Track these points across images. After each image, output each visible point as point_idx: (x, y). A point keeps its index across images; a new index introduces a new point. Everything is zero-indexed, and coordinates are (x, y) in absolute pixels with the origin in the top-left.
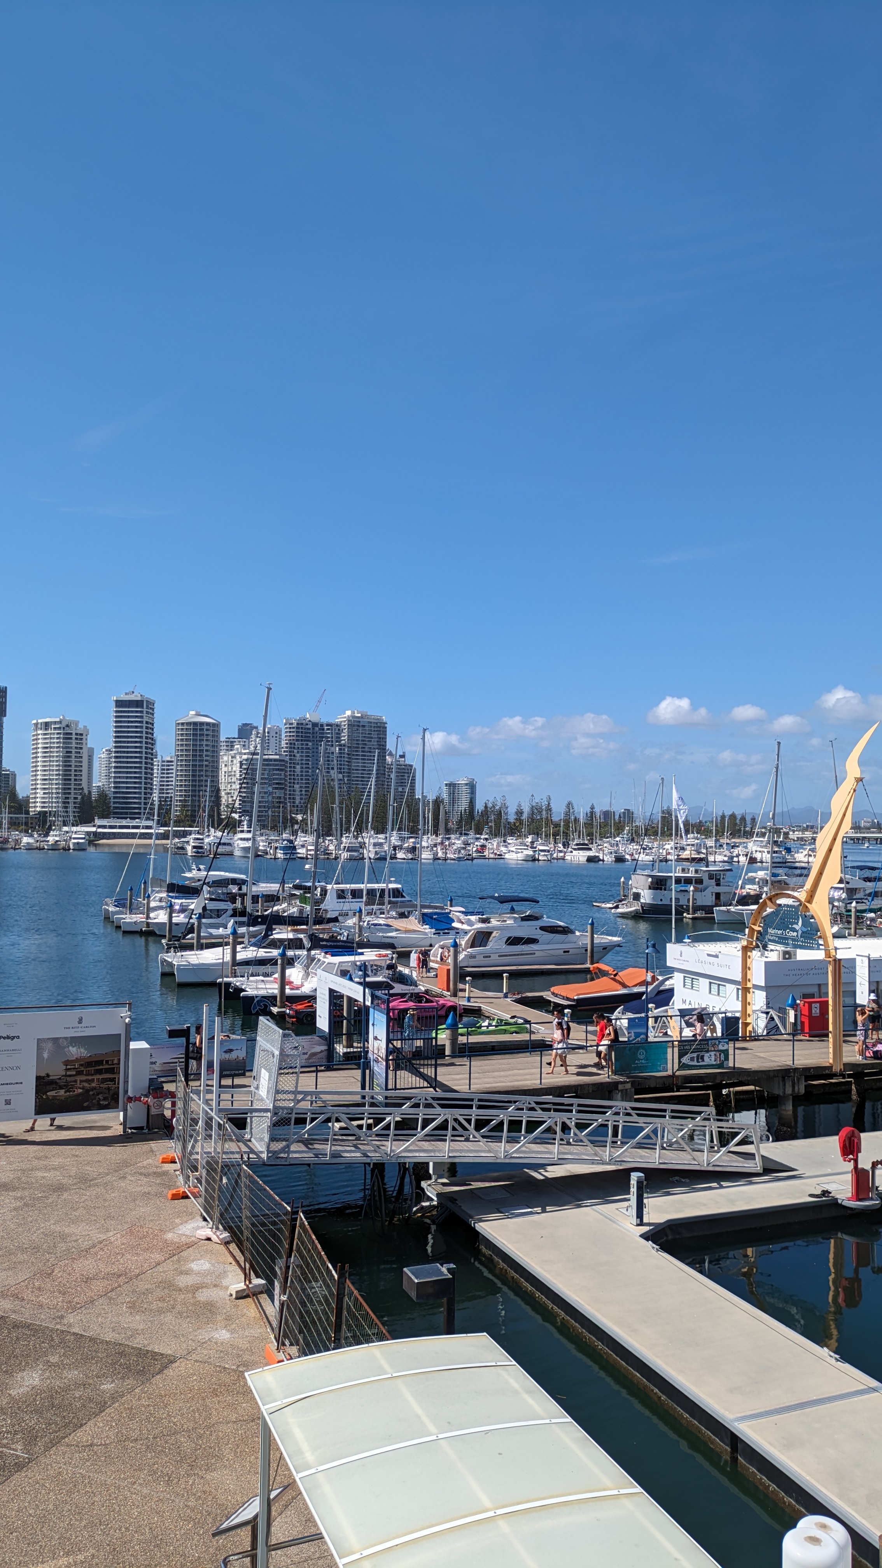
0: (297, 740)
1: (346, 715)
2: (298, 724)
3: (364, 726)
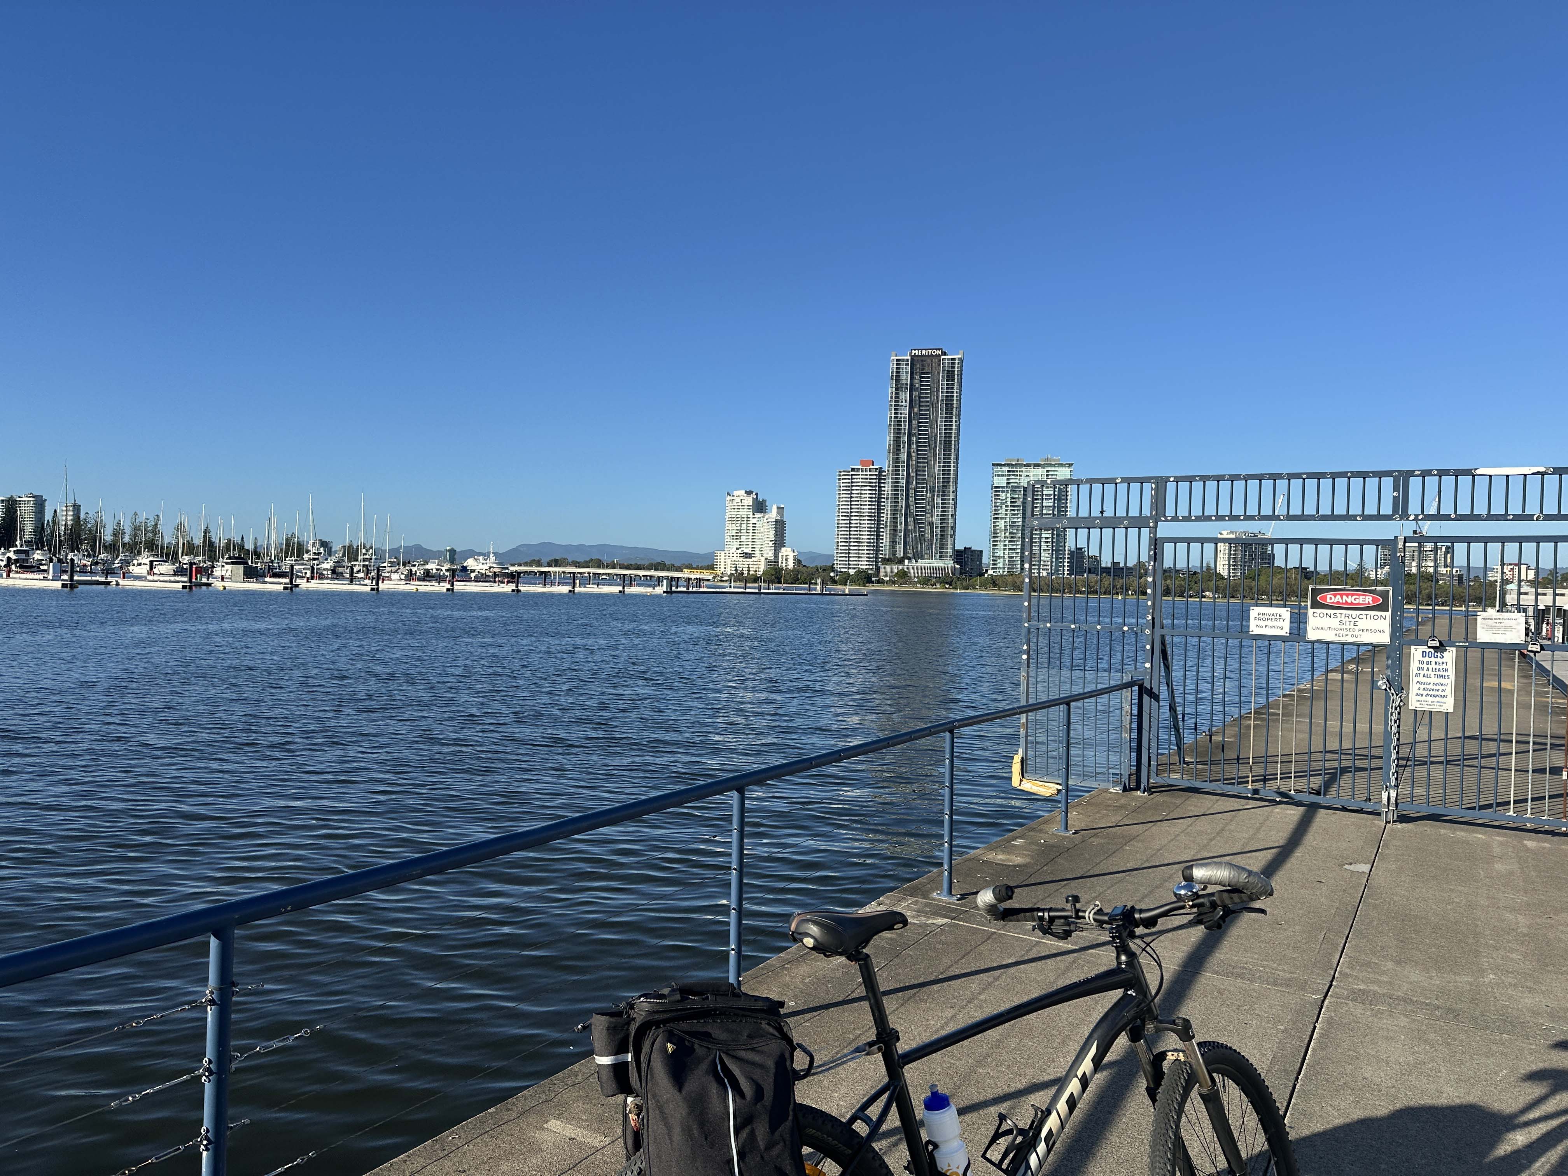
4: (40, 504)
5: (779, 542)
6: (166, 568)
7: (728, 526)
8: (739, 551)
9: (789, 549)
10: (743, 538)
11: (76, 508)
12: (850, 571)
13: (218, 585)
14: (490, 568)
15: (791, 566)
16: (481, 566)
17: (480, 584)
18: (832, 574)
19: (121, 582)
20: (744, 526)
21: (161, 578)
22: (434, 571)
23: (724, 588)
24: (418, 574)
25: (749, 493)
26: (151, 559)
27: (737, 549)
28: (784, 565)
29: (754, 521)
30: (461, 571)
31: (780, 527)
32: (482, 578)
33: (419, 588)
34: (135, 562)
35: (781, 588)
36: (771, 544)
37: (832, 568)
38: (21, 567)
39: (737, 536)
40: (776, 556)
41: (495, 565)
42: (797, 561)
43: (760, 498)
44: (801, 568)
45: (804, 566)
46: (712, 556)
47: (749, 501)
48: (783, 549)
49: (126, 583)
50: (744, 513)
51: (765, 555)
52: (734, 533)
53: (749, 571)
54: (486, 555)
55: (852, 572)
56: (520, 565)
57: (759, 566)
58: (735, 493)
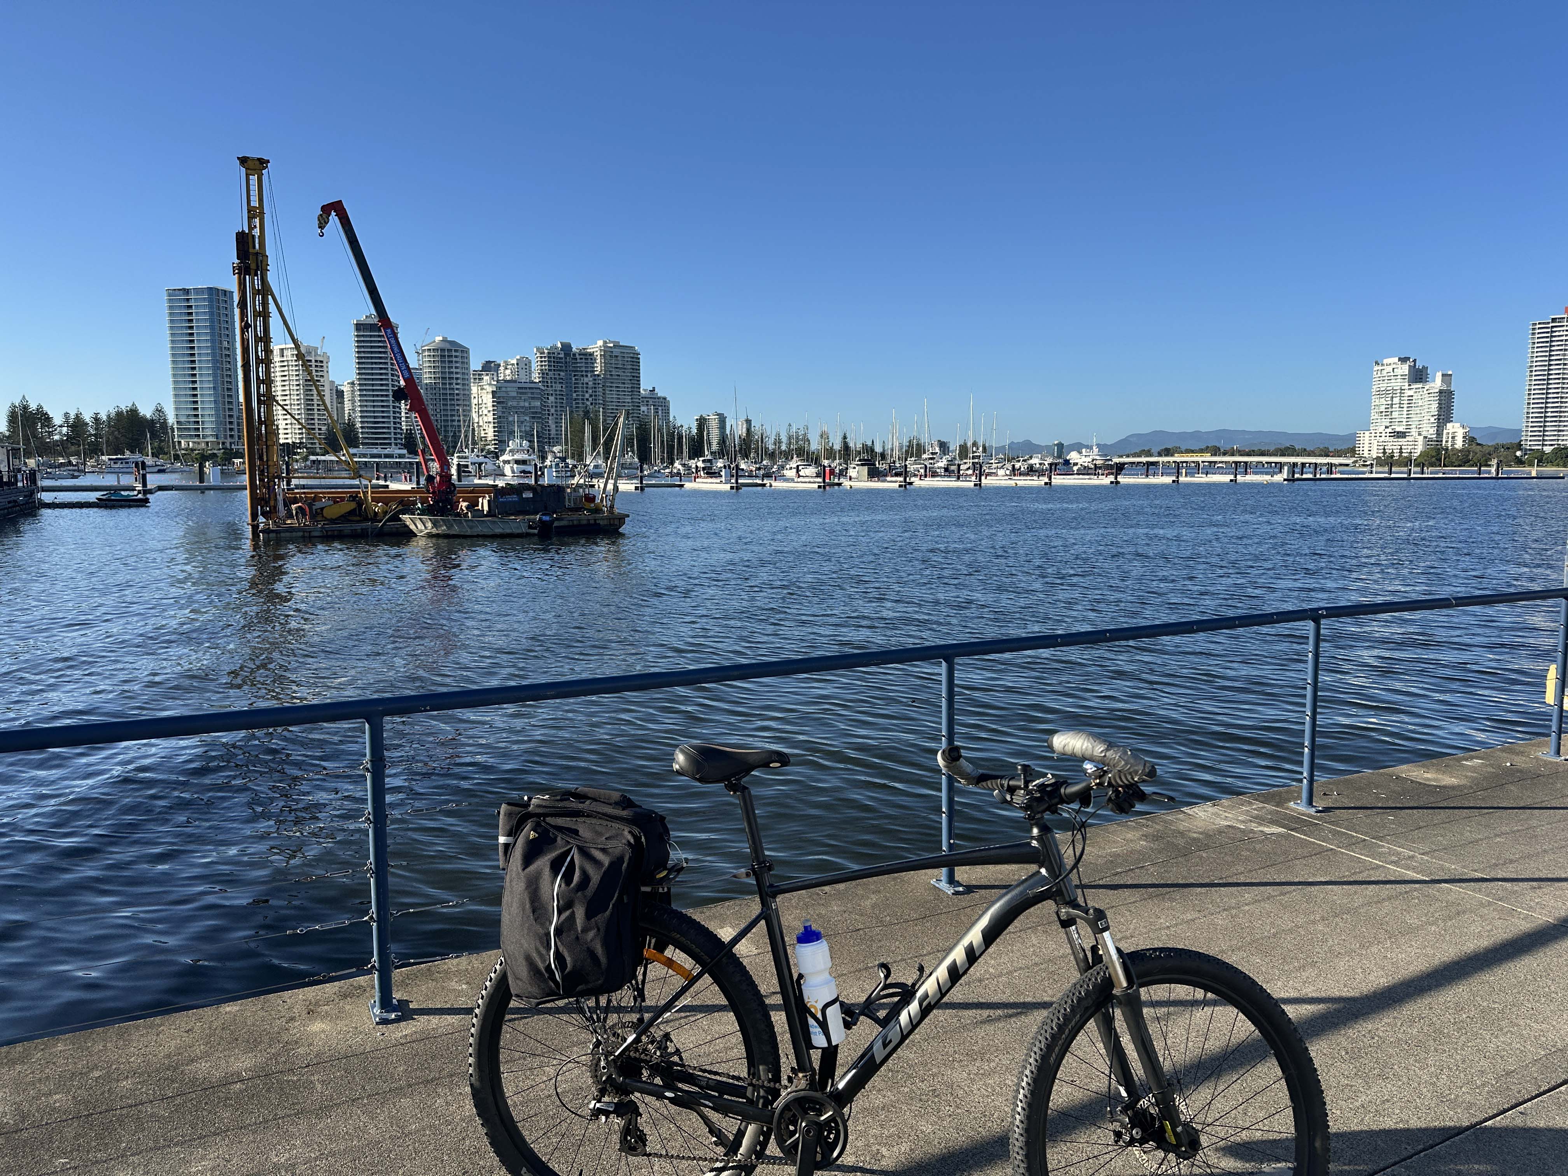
0: (550, 370)
1: (598, 345)
2: (549, 353)
3: (617, 356)
4: (722, 420)
5: (1444, 415)
6: (811, 471)
7: (1375, 401)
8: (1389, 430)
9: (1458, 425)
10: (1395, 415)
11: (748, 422)
12: (1545, 448)
13: (846, 483)
14: (1093, 460)
15: (1459, 444)
16: (1084, 459)
17: (1081, 476)
18: (1518, 453)
19: (774, 484)
20: (1396, 400)
21: (807, 480)
22: (1038, 466)
23: (1364, 473)
24: (1022, 469)
25: (1403, 360)
26: (799, 463)
27: (1387, 427)
28: (1450, 444)
29: (1411, 393)
30: (1064, 464)
31: (1446, 399)
32: (1085, 471)
33: (1018, 482)
34: (788, 467)
35: (1439, 472)
36: (1432, 420)
37: (1519, 446)
38: (707, 473)
39: (1388, 412)
40: (1439, 434)
41: (1098, 457)
42: (1470, 439)
43: (1419, 365)
44: (1474, 447)
45: (1479, 444)
46: (1353, 437)
47: (1405, 369)
48: (1449, 425)
49: (778, 485)
50: (1397, 384)
51: (1424, 433)
52: (1382, 409)
53: (1401, 452)
54: (1091, 448)
55: (1548, 449)
56: (1128, 456)
57: (1416, 446)
58: (1385, 361)
